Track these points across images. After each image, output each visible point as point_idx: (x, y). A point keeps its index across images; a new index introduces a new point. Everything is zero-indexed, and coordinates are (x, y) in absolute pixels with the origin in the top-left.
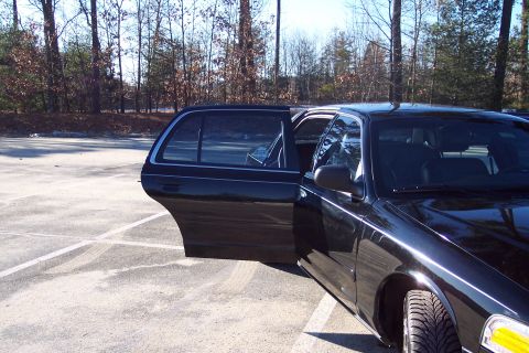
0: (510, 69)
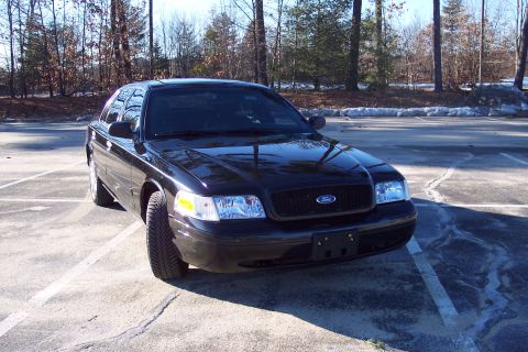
0: (364, 47)
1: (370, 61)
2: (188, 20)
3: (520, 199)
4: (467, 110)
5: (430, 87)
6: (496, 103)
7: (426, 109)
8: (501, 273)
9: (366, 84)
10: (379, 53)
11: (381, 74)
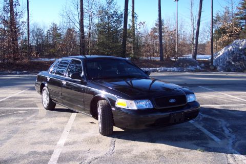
0: (128, 41)
1: (131, 47)
2: (41, 27)
3: (217, 103)
4: (175, 68)
5: (158, 59)
6: (187, 66)
7: (158, 69)
8: (227, 128)
9: (129, 57)
10: (134, 44)
11: (136, 53)
